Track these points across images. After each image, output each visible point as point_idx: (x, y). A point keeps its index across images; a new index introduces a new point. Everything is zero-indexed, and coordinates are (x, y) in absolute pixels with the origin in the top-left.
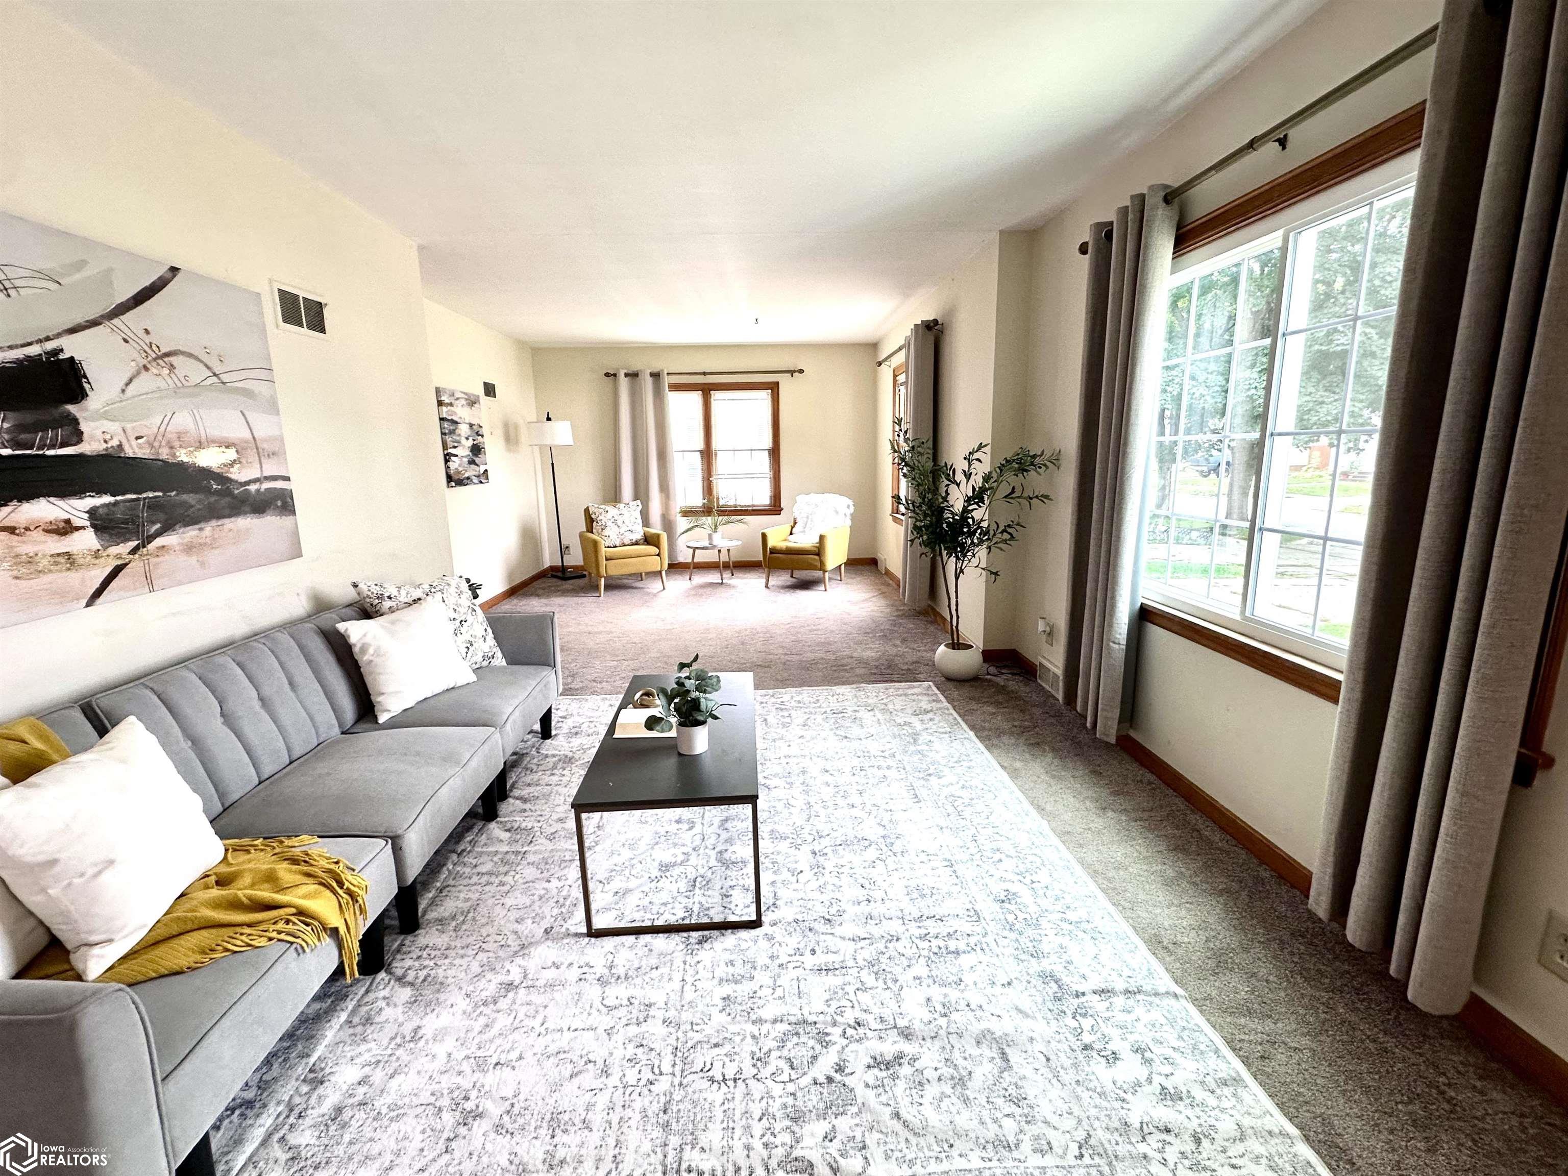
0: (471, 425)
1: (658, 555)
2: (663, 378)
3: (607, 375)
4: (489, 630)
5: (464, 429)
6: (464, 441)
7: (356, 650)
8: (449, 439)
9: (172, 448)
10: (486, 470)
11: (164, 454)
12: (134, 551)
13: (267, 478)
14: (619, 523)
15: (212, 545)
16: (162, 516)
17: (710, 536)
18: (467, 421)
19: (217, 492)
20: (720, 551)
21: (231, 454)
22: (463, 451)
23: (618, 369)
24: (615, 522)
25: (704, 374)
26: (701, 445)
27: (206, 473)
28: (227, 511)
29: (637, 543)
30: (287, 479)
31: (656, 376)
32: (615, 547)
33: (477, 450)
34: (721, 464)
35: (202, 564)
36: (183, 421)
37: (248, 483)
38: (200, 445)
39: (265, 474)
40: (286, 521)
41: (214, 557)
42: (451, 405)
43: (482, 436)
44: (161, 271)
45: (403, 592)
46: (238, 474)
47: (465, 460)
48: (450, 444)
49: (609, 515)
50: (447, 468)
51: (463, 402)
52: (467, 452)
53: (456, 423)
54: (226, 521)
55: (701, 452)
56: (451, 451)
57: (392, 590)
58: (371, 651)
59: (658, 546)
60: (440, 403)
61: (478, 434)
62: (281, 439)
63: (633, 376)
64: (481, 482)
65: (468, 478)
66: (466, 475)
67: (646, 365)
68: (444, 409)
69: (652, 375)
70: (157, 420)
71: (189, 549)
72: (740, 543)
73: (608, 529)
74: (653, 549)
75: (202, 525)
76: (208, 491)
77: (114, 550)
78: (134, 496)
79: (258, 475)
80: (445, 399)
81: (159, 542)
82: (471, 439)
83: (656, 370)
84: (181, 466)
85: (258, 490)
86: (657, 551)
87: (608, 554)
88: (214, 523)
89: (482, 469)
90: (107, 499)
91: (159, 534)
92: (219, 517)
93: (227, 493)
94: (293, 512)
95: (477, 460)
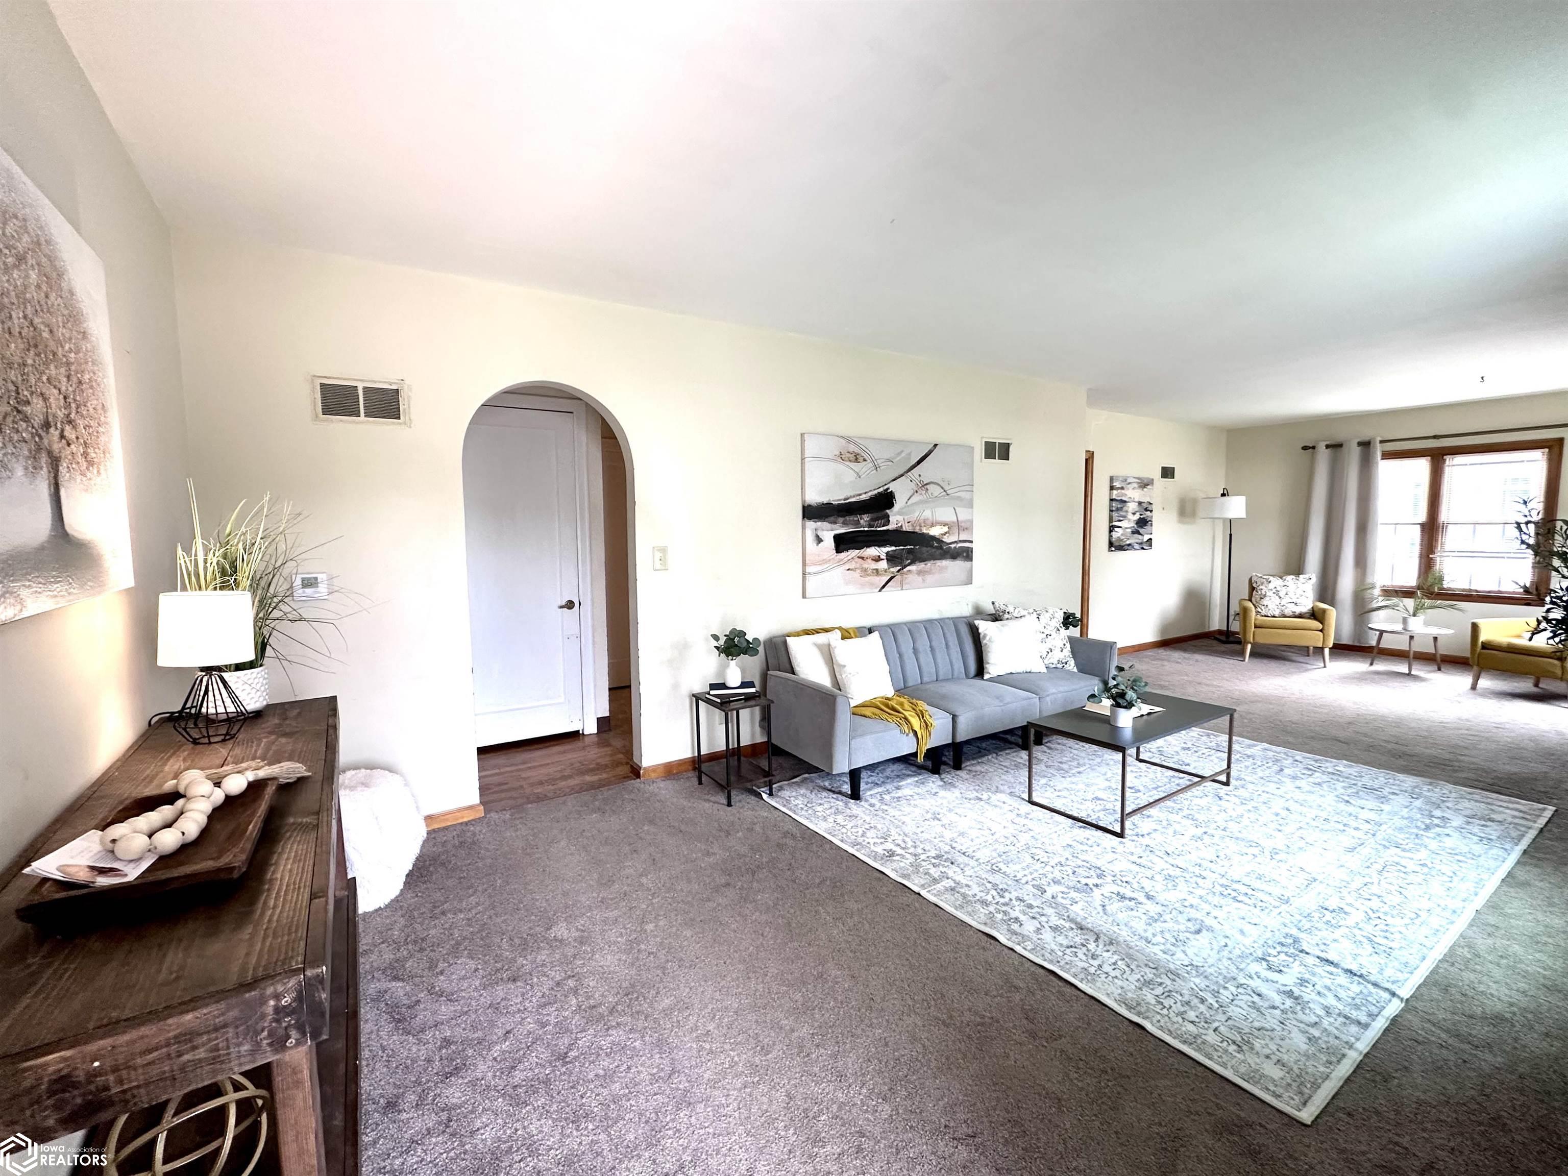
0: (1140, 503)
1: (1321, 631)
2: (1375, 447)
3: (1305, 448)
4: (1068, 645)
5: (1132, 506)
6: (1130, 516)
7: (981, 636)
8: (1115, 514)
9: (921, 526)
10: (1151, 539)
11: (917, 530)
12: (899, 571)
13: (961, 541)
14: (1282, 594)
15: (929, 572)
16: (911, 557)
17: (1405, 620)
18: (1136, 500)
19: (936, 547)
20: (1412, 637)
21: (946, 529)
22: (1128, 523)
23: (1318, 441)
24: (1277, 593)
25: (1435, 437)
26: (1422, 517)
27: (933, 538)
28: (939, 557)
29: (1301, 616)
30: (971, 542)
31: (1366, 445)
32: (1274, 617)
33: (1143, 523)
34: (1451, 540)
35: (924, 580)
36: (927, 514)
37: (951, 543)
38: (932, 525)
39: (960, 539)
40: (968, 564)
41: (929, 578)
42: (1122, 488)
43: (1151, 511)
44: (931, 446)
45: (1017, 611)
46: (947, 539)
47: (1129, 530)
48: (1115, 518)
49: (1271, 586)
50: (1111, 536)
51: (1136, 485)
52: (1133, 524)
53: (1125, 502)
54: (938, 561)
55: (1423, 525)
56: (1114, 523)
57: (1011, 609)
58: (987, 638)
59: (1322, 623)
60: (1112, 488)
61: (1146, 510)
62: (971, 522)
63: (1336, 446)
64: (1143, 548)
65: (1129, 545)
66: (1128, 542)
67: (1352, 436)
68: (1115, 492)
69: (1360, 444)
70: (916, 514)
71: (919, 573)
72: (1451, 631)
73: (1267, 598)
74: (1316, 624)
75: (927, 562)
76: (932, 546)
77: (892, 570)
78: (903, 547)
79: (957, 540)
80: (1117, 484)
81: (908, 568)
82: (1138, 514)
83: (1366, 439)
84: (923, 534)
85: (955, 547)
86: (1321, 626)
87: (1258, 622)
88: (932, 562)
89: (1146, 538)
90: (893, 548)
91: (909, 565)
92: (935, 559)
93: (941, 548)
94: (972, 560)
95: (1141, 531)
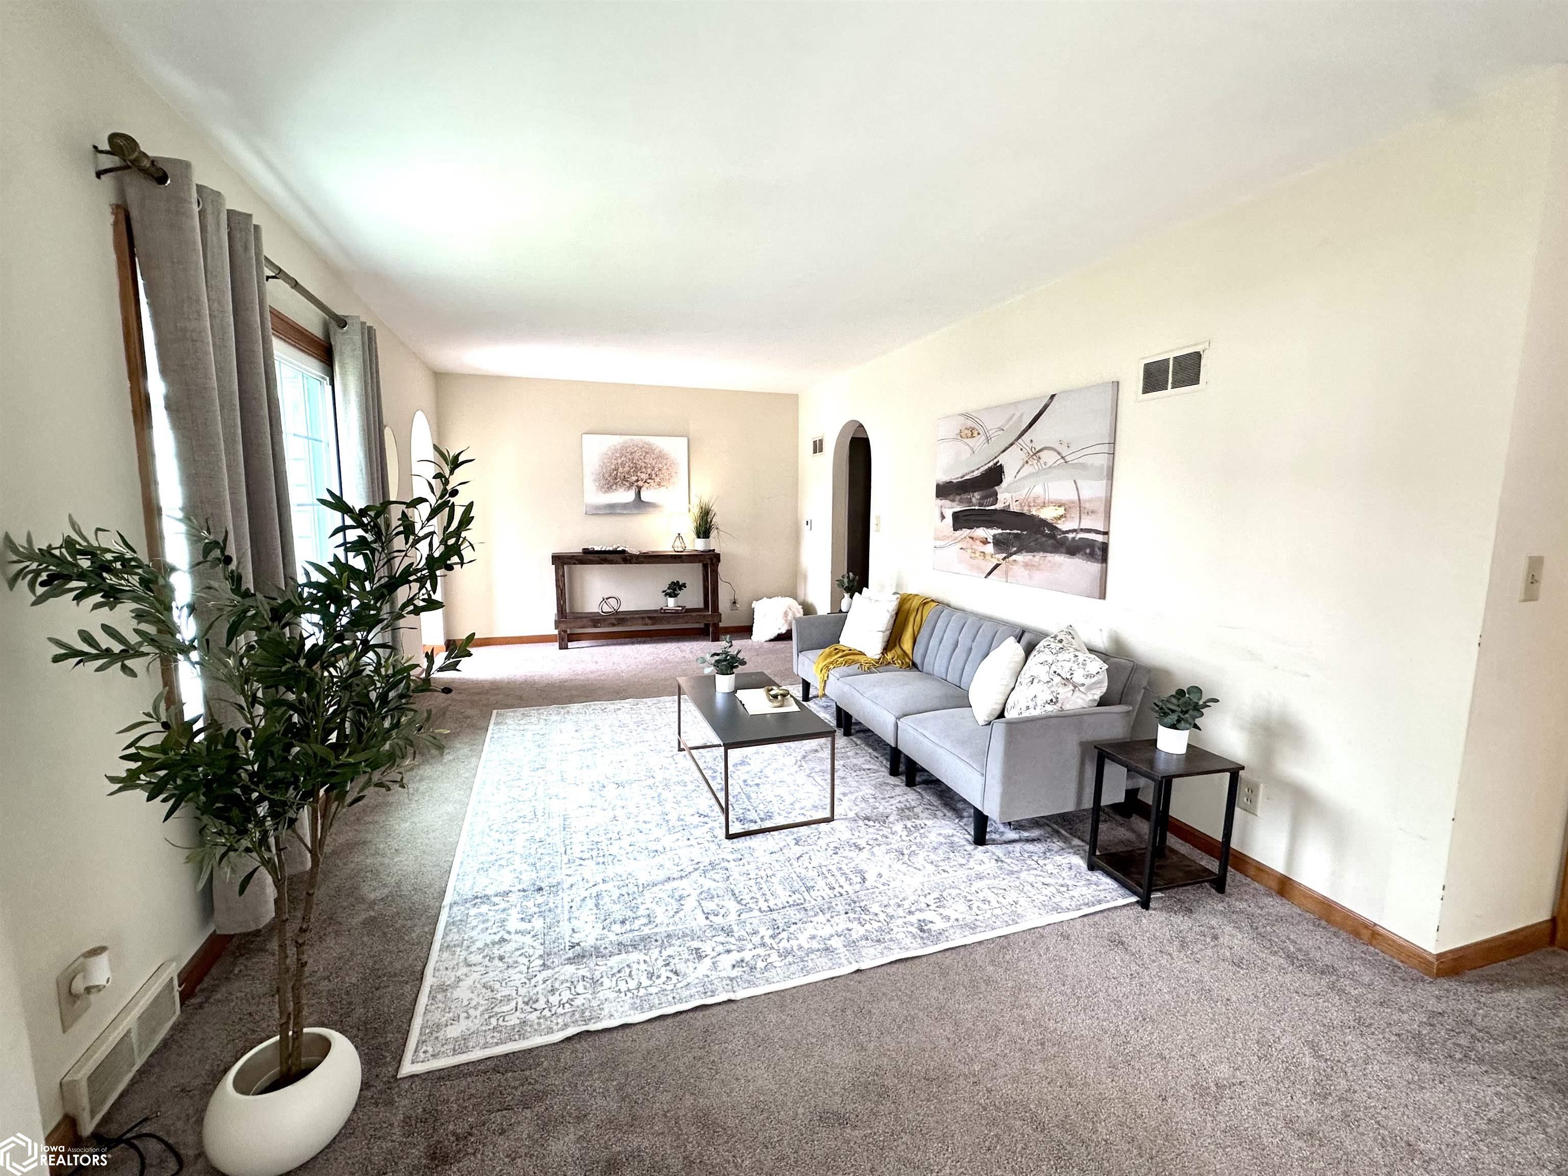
9: (1029, 506)
11: (1025, 511)
12: (1004, 559)
13: (1082, 530)
15: (1037, 567)
16: (1017, 544)
19: (1047, 536)
21: (1061, 511)
27: (1044, 523)
28: (1049, 549)
30: (1102, 533)
36: (1038, 490)
37: (1067, 532)
38: (1044, 505)
39: (1082, 527)
40: (1097, 566)
41: (1038, 576)
44: (1047, 399)
46: (1063, 526)
54: (1048, 555)
70: (1025, 491)
71: (1026, 565)
75: (1035, 554)
76: (1043, 534)
77: (998, 556)
78: (1008, 531)
79: (1076, 527)
81: (1014, 557)
84: (1032, 517)
85: (1073, 538)
88: (1041, 554)
90: (1000, 531)
91: (1015, 553)
93: (1053, 537)
